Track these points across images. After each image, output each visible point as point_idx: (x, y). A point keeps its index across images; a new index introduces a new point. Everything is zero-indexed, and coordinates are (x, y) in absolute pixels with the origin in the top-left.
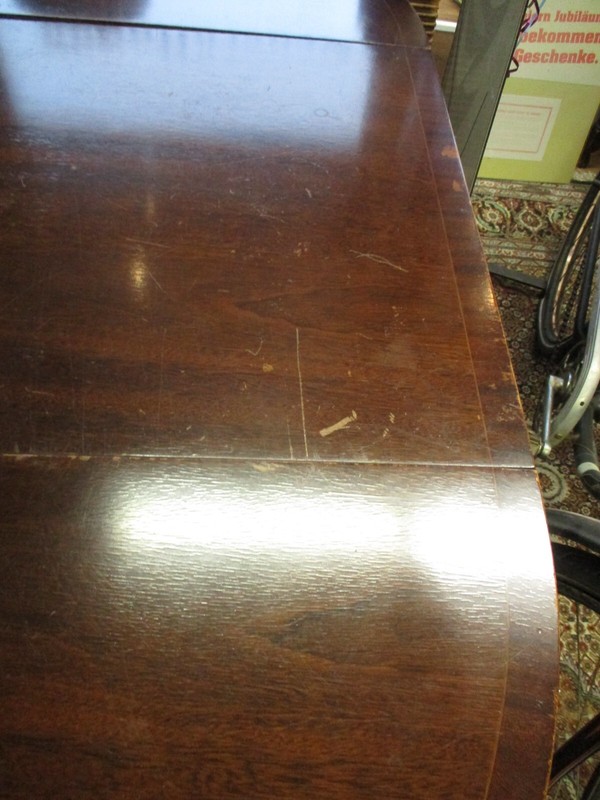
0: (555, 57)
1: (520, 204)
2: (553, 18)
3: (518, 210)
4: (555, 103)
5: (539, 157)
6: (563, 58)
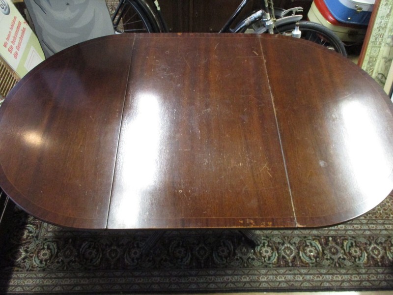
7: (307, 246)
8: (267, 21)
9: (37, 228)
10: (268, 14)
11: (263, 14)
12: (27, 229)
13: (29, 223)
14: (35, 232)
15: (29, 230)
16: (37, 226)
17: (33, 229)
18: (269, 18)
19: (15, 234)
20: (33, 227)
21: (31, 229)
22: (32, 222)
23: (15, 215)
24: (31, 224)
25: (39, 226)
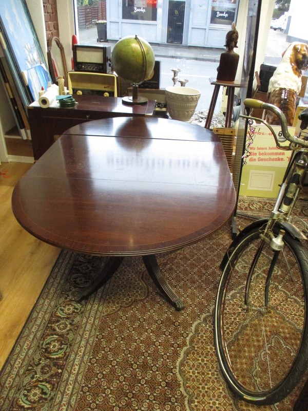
0: (270, 159)
1: (266, 204)
2: (268, 148)
3: (265, 205)
4: (274, 173)
5: (271, 190)
6: (273, 160)
7: (62, 344)
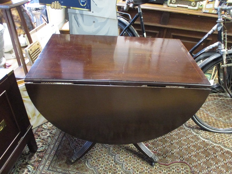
8: (222, 49)
9: (35, 169)
10: (223, 45)
11: (219, 45)
12: (28, 168)
13: (30, 164)
14: (32, 172)
15: (28, 169)
16: (35, 167)
17: (32, 169)
18: (223, 48)
19: (18, 170)
20: (32, 168)
21: (30, 169)
22: (33, 163)
23: (22, 156)
24: (31, 165)
25: (36, 167)
